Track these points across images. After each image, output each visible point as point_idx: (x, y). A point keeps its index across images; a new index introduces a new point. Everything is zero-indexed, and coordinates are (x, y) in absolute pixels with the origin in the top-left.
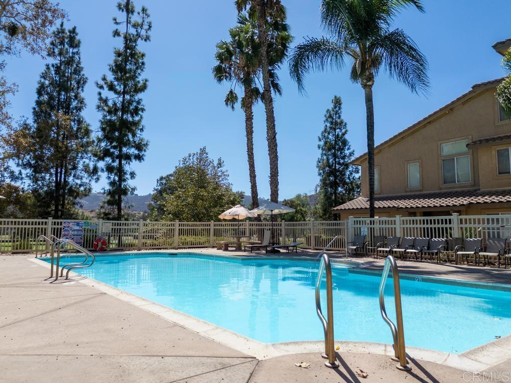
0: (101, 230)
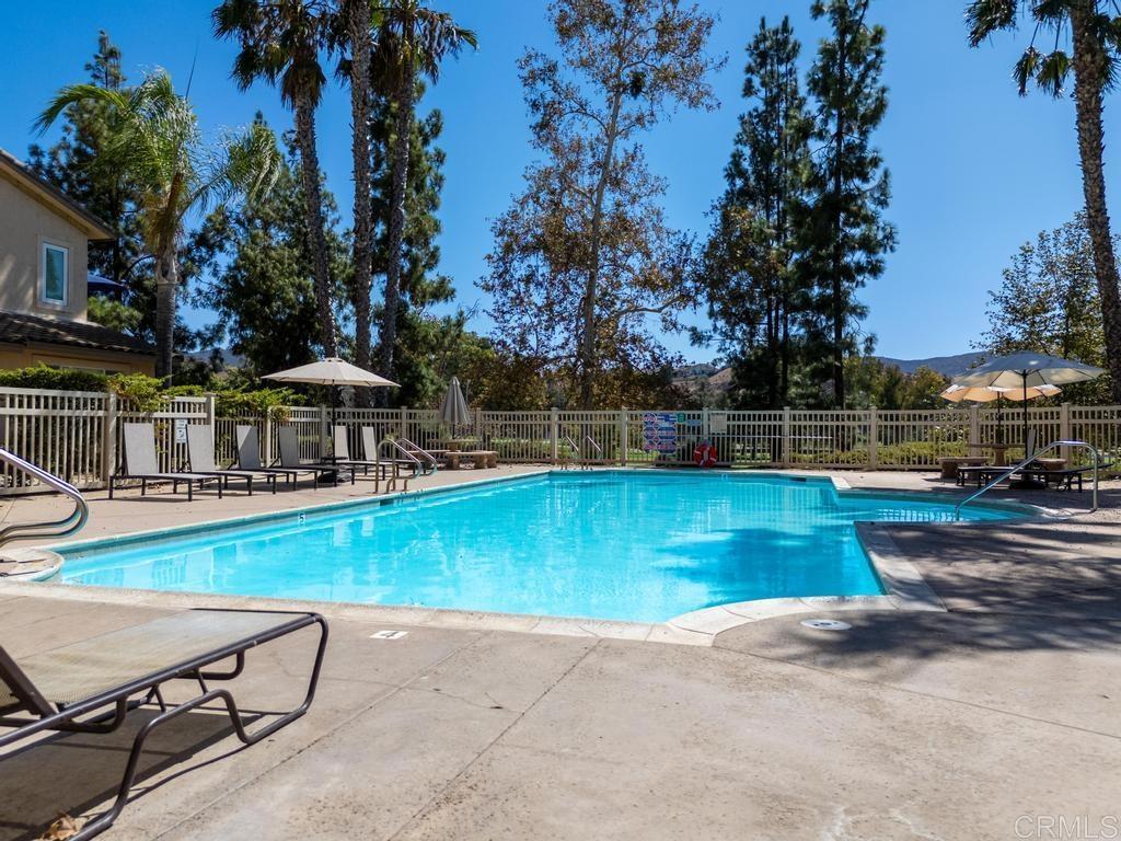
0: (706, 427)
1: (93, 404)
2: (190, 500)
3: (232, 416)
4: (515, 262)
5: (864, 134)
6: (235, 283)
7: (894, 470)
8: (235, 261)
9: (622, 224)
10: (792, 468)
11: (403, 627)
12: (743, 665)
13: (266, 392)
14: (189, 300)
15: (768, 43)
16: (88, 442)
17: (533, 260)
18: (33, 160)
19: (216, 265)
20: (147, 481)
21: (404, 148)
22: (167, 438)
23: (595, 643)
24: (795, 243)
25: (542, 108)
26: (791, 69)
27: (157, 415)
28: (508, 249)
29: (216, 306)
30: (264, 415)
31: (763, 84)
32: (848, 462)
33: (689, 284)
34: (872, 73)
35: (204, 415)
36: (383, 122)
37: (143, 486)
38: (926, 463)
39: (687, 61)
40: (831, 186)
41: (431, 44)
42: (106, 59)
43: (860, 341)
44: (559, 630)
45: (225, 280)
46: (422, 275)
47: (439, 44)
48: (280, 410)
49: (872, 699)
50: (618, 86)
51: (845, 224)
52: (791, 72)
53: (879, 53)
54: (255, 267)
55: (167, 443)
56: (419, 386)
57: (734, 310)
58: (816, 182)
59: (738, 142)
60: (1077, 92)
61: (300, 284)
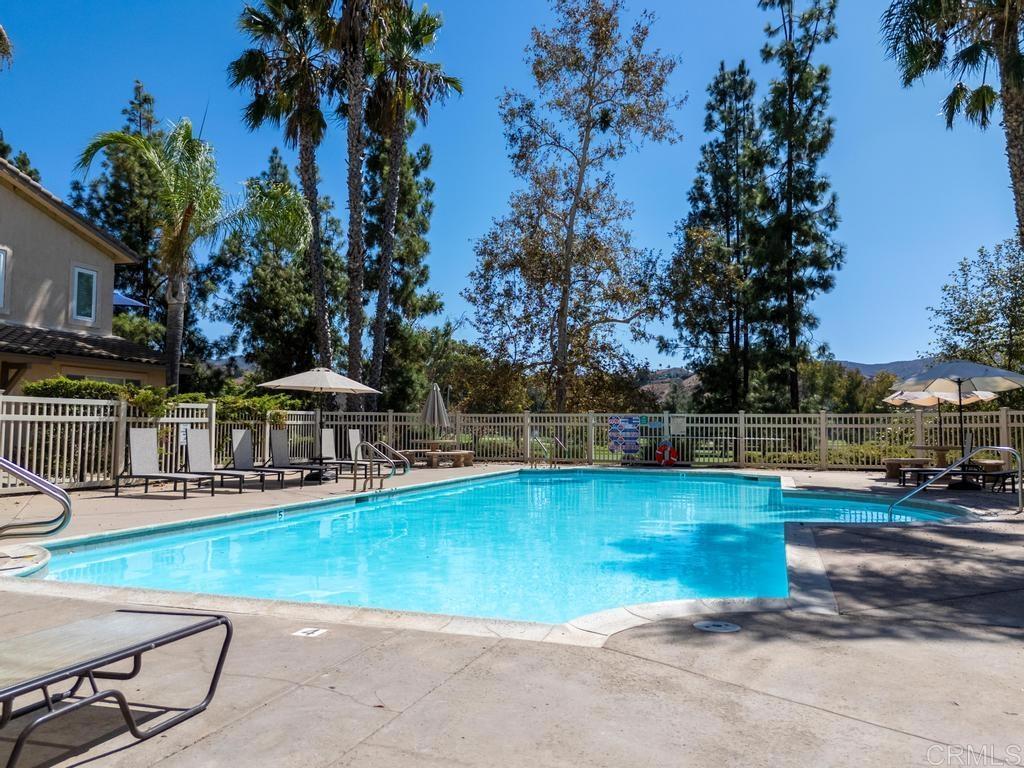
0: (666, 429)
1: (106, 411)
2: (185, 497)
3: (234, 419)
4: (495, 279)
5: (813, 162)
6: (249, 299)
7: (845, 470)
8: (249, 279)
9: (593, 243)
10: (748, 467)
11: (324, 625)
12: (622, 666)
13: (266, 397)
14: (207, 314)
15: (726, 83)
16: (100, 445)
17: (510, 277)
18: (74, 194)
19: (232, 283)
20: (150, 481)
21: (395, 180)
22: (172, 440)
23: (494, 643)
24: (751, 260)
25: (519, 141)
26: (748, 105)
27: (164, 420)
28: (488, 267)
29: (231, 319)
30: (263, 418)
31: (723, 119)
32: (800, 462)
33: (654, 297)
34: (819, 107)
35: (205, 420)
36: (377, 157)
37: (146, 485)
38: (873, 463)
39: (651, 98)
40: (783, 208)
41: (421, 90)
42: (140, 105)
43: (813, 349)
44: (465, 630)
45: (239, 296)
46: (413, 291)
47: (428, 90)
48: (278, 414)
49: (732, 703)
50: (588, 122)
51: (797, 243)
52: (747, 108)
53: (825, 90)
54: (265, 285)
55: (172, 445)
56: (410, 391)
57: (697, 321)
58: (769, 204)
59: (701, 169)
60: (1005, 120)
61: (305, 300)
